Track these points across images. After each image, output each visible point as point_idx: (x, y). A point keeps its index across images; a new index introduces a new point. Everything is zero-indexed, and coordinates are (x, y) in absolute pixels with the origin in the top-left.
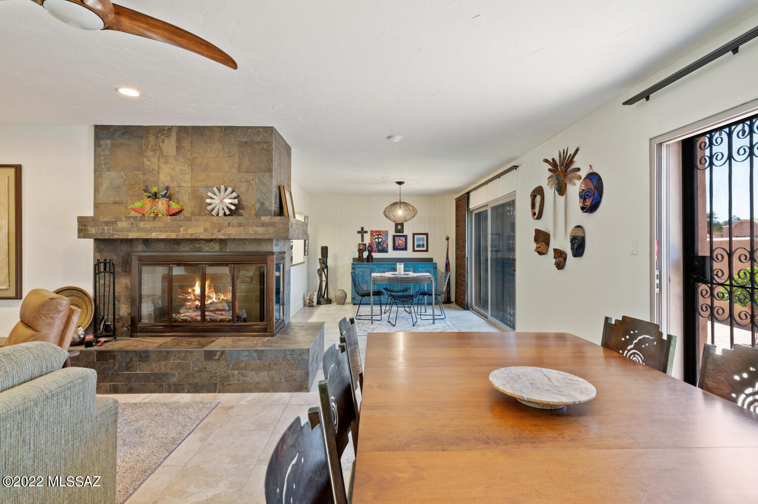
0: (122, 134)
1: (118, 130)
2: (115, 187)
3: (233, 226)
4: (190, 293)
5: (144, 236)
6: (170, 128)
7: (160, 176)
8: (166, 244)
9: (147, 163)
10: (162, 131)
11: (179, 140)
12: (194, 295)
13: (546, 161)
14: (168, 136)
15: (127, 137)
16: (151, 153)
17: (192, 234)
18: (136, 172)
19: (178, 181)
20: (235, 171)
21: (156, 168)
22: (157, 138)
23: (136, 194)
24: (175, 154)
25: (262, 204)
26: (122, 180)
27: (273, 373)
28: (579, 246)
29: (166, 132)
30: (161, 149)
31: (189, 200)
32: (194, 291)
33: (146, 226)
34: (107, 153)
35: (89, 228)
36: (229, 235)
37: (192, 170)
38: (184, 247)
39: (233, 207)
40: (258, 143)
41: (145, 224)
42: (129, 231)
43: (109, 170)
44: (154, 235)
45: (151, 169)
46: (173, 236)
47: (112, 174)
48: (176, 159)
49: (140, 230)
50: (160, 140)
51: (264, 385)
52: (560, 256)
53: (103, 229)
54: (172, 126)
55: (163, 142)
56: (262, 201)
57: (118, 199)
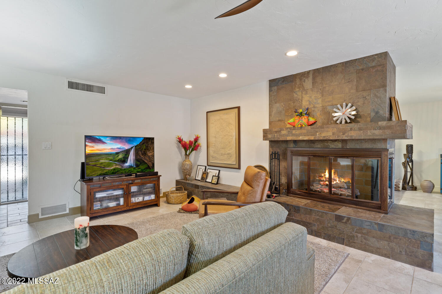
0: (282, 82)
1: (279, 81)
2: (279, 112)
3: (354, 130)
4: (323, 176)
5: (295, 138)
6: (308, 72)
7: (303, 103)
8: (306, 143)
9: (295, 95)
10: (303, 75)
11: (314, 78)
12: (325, 178)
14: (308, 77)
15: (284, 83)
16: (297, 90)
17: (324, 137)
18: (289, 102)
19: (314, 104)
20: (353, 91)
21: (301, 98)
22: (301, 80)
23: (289, 114)
24: (311, 87)
25: (377, 113)
26: (282, 107)
27: (393, 245)
29: (306, 75)
30: (303, 86)
31: (320, 115)
32: (325, 175)
33: (297, 133)
34: (275, 94)
35: (268, 135)
36: (351, 136)
37: (322, 96)
38: (317, 145)
39: (353, 117)
40: (373, 67)
41: (296, 132)
42: (287, 136)
43: (276, 103)
44: (301, 138)
45: (297, 99)
46: (312, 138)
47: (278, 105)
48: (312, 91)
49: (293, 135)
50: (303, 80)
51: (385, 252)
53: (275, 135)
54: (310, 71)
55: (304, 81)
56: (376, 110)
57: (280, 118)
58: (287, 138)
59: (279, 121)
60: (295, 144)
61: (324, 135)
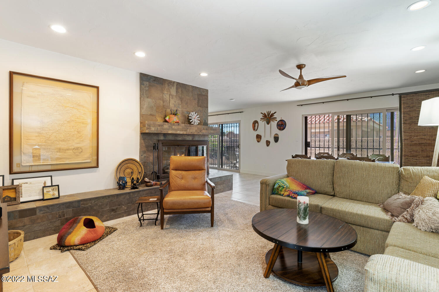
0: (154, 80)
1: (151, 78)
2: (151, 107)
3: (204, 130)
5: (174, 132)
6: (174, 82)
7: (170, 105)
8: (172, 136)
9: (164, 96)
10: (171, 83)
11: (177, 89)
13: (262, 113)
14: (173, 86)
15: (155, 83)
16: (166, 92)
17: (192, 132)
18: (160, 101)
19: (177, 107)
20: (196, 106)
21: (168, 100)
22: (168, 85)
23: (160, 111)
24: (175, 95)
25: (205, 121)
26: (154, 104)
28: (276, 139)
29: (172, 84)
30: (170, 92)
31: (181, 116)
33: (175, 128)
34: (147, 89)
35: (152, 127)
37: (182, 103)
38: (179, 138)
40: (204, 95)
41: (175, 127)
42: (168, 130)
43: (147, 98)
44: (178, 132)
45: (166, 100)
46: (185, 133)
47: (149, 100)
48: (176, 97)
49: (173, 129)
52: (268, 143)
53: (158, 128)
54: (175, 82)
55: (171, 88)
56: (205, 119)
57: (152, 113)
58: (168, 132)
59: (151, 115)
60: (165, 137)
61: (191, 131)
